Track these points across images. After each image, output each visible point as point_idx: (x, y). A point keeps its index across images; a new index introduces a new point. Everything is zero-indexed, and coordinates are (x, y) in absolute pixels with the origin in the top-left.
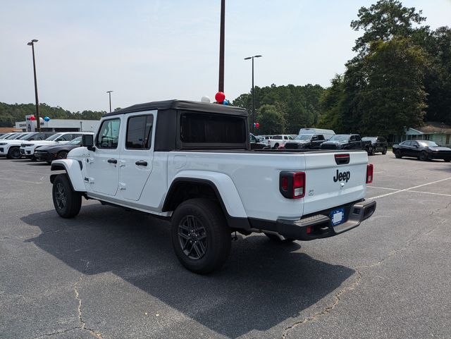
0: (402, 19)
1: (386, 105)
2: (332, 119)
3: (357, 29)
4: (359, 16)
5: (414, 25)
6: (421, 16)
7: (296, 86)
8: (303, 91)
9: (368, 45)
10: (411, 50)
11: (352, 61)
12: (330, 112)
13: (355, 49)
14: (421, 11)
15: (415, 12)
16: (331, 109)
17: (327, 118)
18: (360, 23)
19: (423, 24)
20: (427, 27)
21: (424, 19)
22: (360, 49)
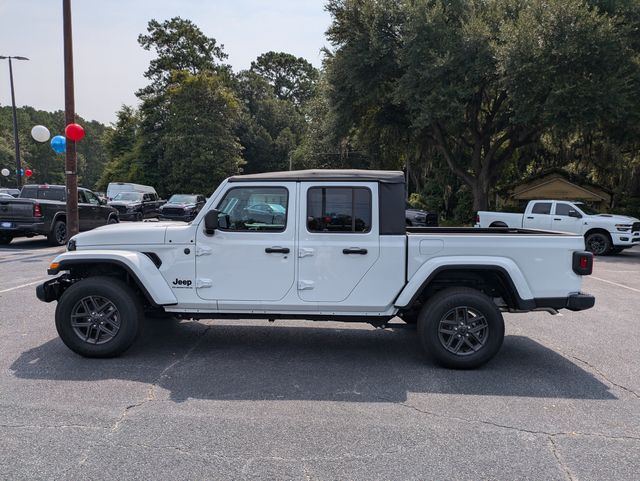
0: (202, 49)
1: (203, 158)
2: (128, 169)
3: (147, 48)
4: (149, 30)
5: (217, 62)
6: (222, 51)
7: (37, 110)
8: (51, 119)
9: (165, 74)
10: (223, 91)
11: (145, 90)
12: (123, 159)
13: (148, 75)
14: (222, 46)
15: (216, 46)
16: (123, 154)
17: (118, 168)
18: (151, 40)
19: (225, 62)
20: (229, 66)
21: (226, 56)
22: (155, 77)
